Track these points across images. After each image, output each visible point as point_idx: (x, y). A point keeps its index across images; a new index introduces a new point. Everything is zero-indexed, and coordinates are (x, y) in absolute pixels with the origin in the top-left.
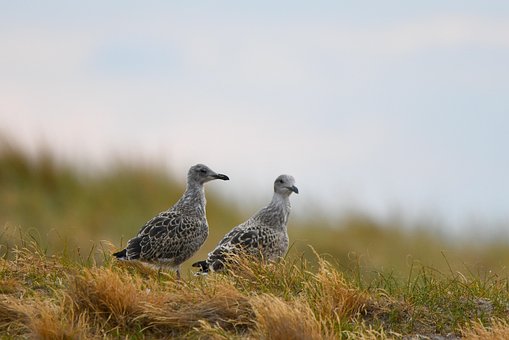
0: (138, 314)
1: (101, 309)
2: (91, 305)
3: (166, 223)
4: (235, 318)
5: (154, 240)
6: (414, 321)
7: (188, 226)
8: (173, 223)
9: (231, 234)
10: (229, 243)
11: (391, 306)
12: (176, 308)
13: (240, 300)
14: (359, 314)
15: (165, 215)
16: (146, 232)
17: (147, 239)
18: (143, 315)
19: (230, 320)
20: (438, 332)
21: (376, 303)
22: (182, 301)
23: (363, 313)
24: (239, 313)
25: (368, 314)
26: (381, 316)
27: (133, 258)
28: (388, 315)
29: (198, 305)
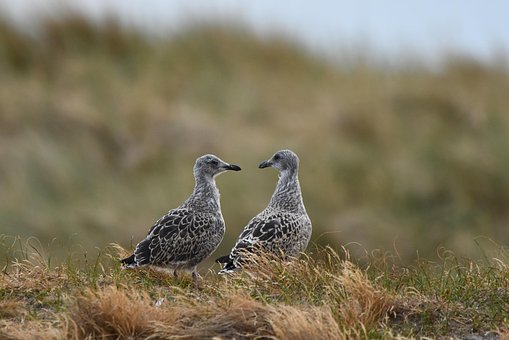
0: (149, 334)
1: (107, 331)
2: (96, 327)
3: (177, 222)
4: (253, 331)
5: (163, 241)
6: (448, 320)
7: (201, 223)
8: (184, 221)
9: (251, 226)
10: (251, 235)
11: (422, 306)
12: (189, 324)
13: (258, 310)
14: (387, 318)
15: (176, 213)
16: (155, 233)
17: (157, 241)
18: (154, 335)
19: (248, 335)
20: (475, 331)
21: (405, 304)
22: (195, 316)
23: (391, 316)
24: (258, 326)
25: (397, 317)
26: (411, 318)
27: (143, 263)
28: (419, 316)
29: (213, 320)
